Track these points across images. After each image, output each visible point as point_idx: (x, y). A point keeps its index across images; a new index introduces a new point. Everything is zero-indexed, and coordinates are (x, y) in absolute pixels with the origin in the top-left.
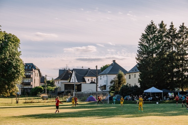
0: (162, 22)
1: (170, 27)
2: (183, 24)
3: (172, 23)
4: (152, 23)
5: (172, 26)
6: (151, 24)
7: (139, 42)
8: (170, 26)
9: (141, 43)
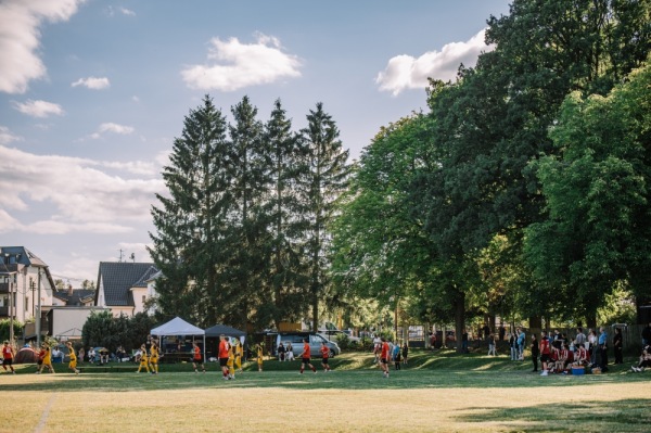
0: (246, 100)
1: (273, 118)
2: (320, 107)
3: (278, 105)
4: (208, 103)
5: (278, 114)
6: (204, 107)
7: (167, 168)
8: (273, 113)
9: (171, 170)
